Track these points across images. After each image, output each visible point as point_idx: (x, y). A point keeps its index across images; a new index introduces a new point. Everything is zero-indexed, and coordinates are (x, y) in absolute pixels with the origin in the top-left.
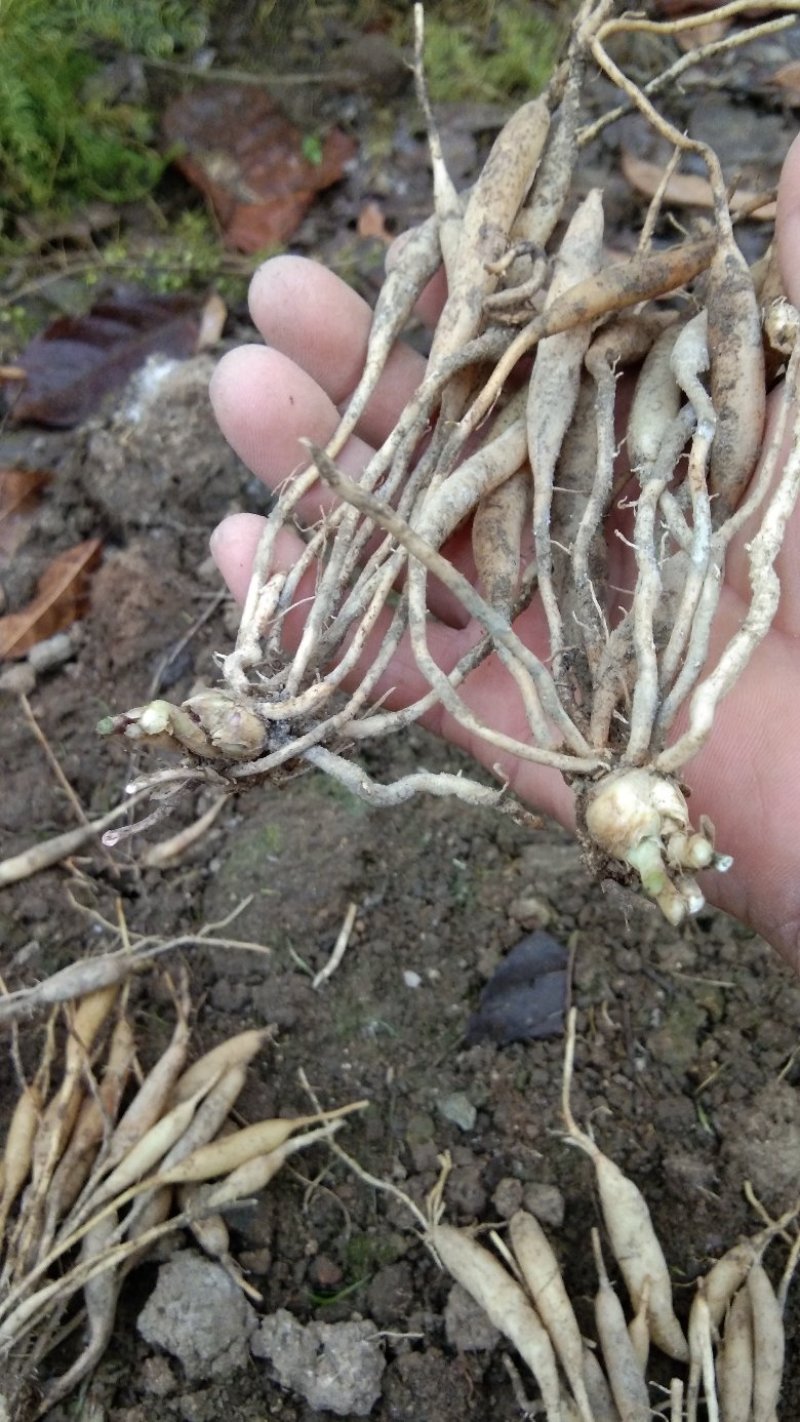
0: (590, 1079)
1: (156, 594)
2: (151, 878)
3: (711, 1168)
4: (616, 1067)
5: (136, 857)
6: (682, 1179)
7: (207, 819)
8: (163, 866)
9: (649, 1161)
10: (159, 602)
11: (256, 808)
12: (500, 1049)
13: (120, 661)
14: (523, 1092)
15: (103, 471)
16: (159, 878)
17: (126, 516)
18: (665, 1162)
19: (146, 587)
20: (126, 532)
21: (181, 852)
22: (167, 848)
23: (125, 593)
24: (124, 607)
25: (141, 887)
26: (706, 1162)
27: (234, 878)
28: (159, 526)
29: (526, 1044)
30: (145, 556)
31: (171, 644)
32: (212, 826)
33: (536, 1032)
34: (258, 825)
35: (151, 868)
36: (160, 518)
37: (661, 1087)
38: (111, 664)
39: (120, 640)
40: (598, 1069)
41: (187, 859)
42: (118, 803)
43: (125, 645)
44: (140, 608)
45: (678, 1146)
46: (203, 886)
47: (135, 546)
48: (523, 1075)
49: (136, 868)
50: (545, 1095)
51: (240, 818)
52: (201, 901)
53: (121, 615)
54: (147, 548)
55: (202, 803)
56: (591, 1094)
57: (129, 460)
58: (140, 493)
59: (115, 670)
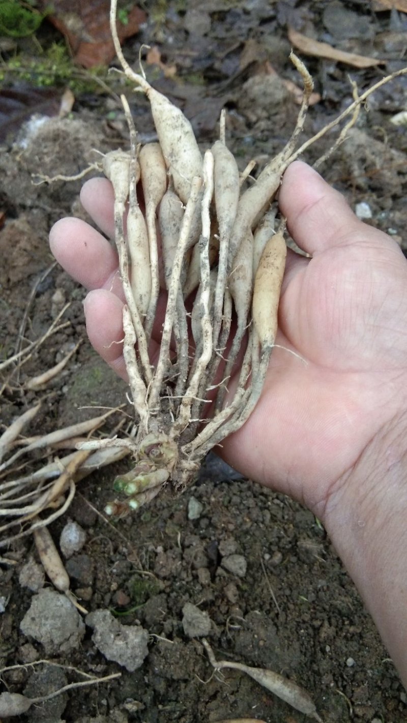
0: (262, 501)
1: (34, 243)
2: (30, 395)
3: (322, 546)
4: (275, 495)
5: (22, 384)
6: (307, 551)
7: (61, 364)
8: (37, 389)
9: (290, 542)
10: (36, 248)
11: (89, 359)
12: (215, 486)
13: (14, 279)
14: (227, 507)
15: (6, 175)
16: (34, 396)
17: (18, 201)
18: (298, 543)
19: (29, 239)
20: (18, 210)
21: (46, 382)
22: (39, 379)
23: (17, 242)
24: (17, 249)
25: (24, 400)
26: (320, 543)
27: (76, 395)
28: (37, 207)
29: (229, 484)
30: (28, 222)
31: (42, 271)
32: (64, 369)
33: (234, 477)
34: (90, 368)
35: (30, 390)
36: (37, 203)
37: (297, 505)
38: (9, 280)
39: (14, 267)
40: (266, 496)
41: (50, 386)
42: (12, 355)
43: (17, 270)
44: (25, 250)
45: (305, 535)
46: (58, 400)
47: (23, 217)
48: (228, 498)
49: (22, 390)
50: (238, 509)
51: (79, 365)
52: (57, 408)
53: (14, 253)
54: (30, 218)
55: (58, 356)
56: (262, 509)
57: (20, 170)
58: (27, 188)
59: (11, 284)
